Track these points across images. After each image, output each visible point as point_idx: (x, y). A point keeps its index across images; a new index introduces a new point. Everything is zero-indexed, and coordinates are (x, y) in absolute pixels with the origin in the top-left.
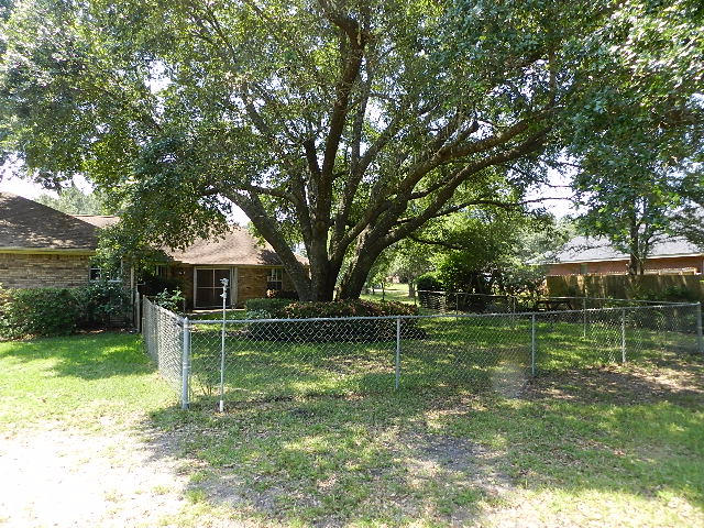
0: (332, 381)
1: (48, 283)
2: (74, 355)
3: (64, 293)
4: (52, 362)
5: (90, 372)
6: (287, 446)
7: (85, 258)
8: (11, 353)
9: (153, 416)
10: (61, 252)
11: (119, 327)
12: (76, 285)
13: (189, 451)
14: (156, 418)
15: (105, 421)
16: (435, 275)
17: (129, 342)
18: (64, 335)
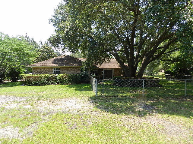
0: (129, 94)
1: (73, 73)
2: (78, 87)
3: (76, 75)
4: (74, 88)
5: (81, 90)
6: (114, 104)
7: (80, 68)
8: (68, 87)
9: (91, 97)
10: (75, 67)
11: (87, 83)
12: (78, 73)
13: (96, 103)
14: (91, 98)
15: (83, 98)
16: (171, 70)
17: (88, 85)
18: (76, 84)
